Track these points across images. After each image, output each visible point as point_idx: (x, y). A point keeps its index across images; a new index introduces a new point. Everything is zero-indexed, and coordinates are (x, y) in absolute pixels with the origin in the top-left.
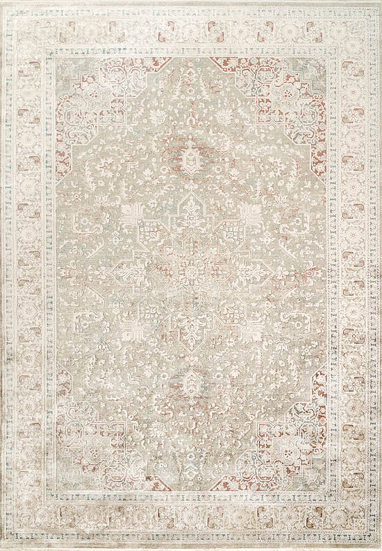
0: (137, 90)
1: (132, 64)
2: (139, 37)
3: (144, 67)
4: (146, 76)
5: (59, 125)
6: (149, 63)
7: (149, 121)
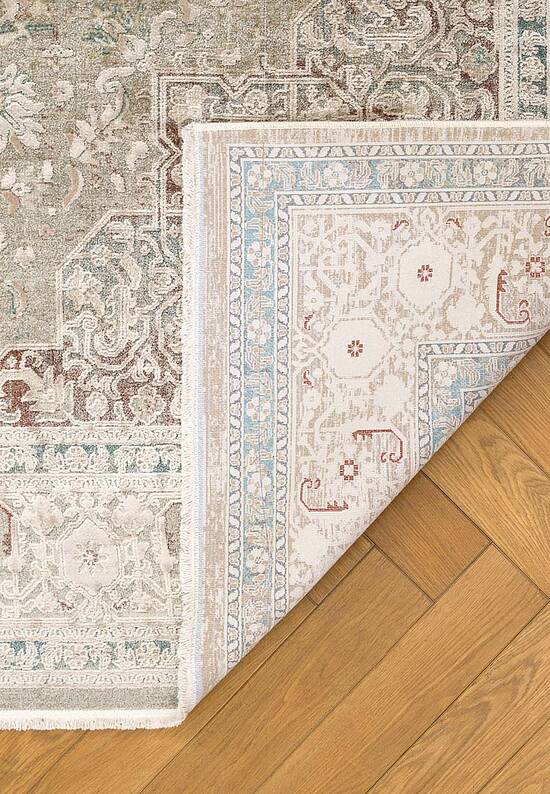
0: (101, 254)
1: (127, 387)
2: (102, 534)
3: (74, 374)
4: (62, 330)
5: (480, 75)
6: (51, 395)
7: (44, 92)
